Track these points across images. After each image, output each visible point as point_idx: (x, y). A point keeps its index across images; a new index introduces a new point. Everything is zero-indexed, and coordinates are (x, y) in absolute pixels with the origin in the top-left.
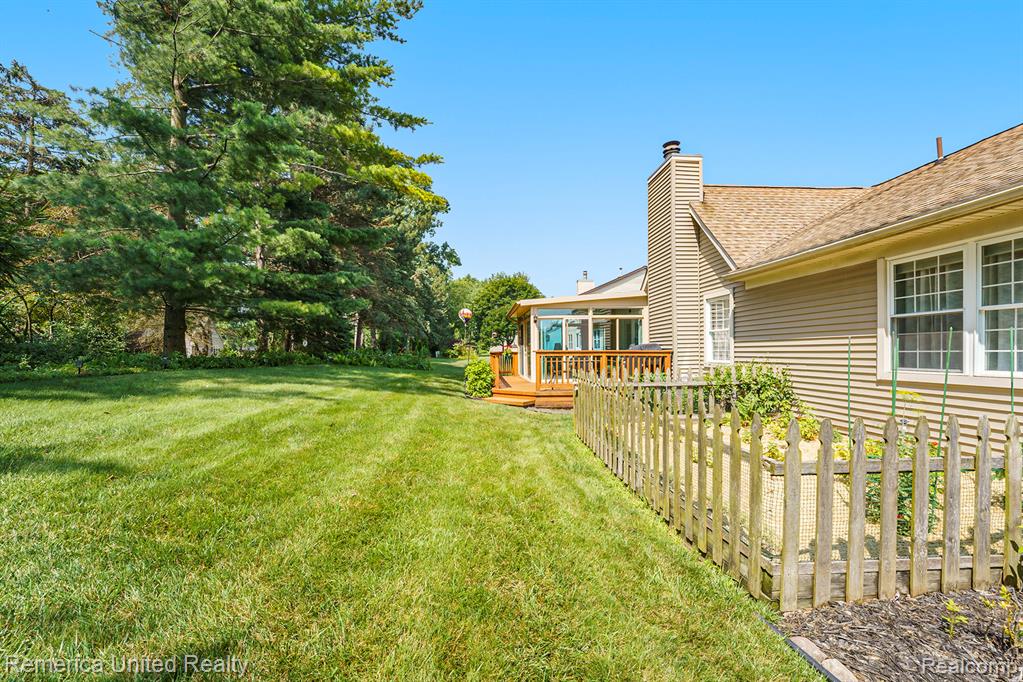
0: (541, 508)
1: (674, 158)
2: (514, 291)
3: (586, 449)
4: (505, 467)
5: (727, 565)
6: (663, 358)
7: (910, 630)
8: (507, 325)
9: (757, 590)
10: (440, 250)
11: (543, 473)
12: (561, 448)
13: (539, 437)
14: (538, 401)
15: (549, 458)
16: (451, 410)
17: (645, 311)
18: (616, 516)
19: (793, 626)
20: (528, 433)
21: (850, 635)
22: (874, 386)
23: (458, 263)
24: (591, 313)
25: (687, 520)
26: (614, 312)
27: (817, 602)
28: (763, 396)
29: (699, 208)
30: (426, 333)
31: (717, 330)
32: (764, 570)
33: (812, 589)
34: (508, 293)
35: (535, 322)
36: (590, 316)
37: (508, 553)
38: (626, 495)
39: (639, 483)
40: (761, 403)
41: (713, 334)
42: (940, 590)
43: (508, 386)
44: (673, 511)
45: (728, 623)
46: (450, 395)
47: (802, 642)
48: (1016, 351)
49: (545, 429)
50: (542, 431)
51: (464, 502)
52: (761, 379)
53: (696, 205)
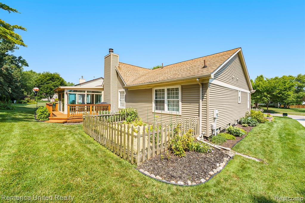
0: (79, 156)
1: (112, 54)
2: (54, 79)
3: (87, 135)
4: (63, 146)
5: (127, 159)
6: (108, 106)
7: (156, 162)
8: (50, 91)
9: (132, 162)
10: (17, 58)
11: (76, 145)
12: (80, 136)
13: (72, 134)
14: (68, 121)
15: (77, 140)
16: (33, 128)
17: (103, 92)
18: (100, 153)
19: (139, 167)
20: (68, 133)
21: (148, 166)
22: (152, 113)
23: (27, 65)
24: (86, 92)
25: (118, 150)
26: (93, 92)
27: (143, 161)
28: (132, 116)
29: (118, 68)
30: (9, 93)
31: (121, 99)
32: (134, 158)
33: (142, 159)
34: (50, 79)
35: (66, 94)
36: (86, 93)
37: (73, 172)
38: (101, 147)
39: (105, 143)
40: (131, 118)
41: (120, 100)
42: (161, 153)
43: (55, 116)
44: (114, 149)
45: (128, 171)
46: (29, 121)
47: (141, 170)
48: (175, 95)
49: (73, 131)
50: (72, 131)
51: (53, 161)
52: (131, 112)
53: (117, 67)
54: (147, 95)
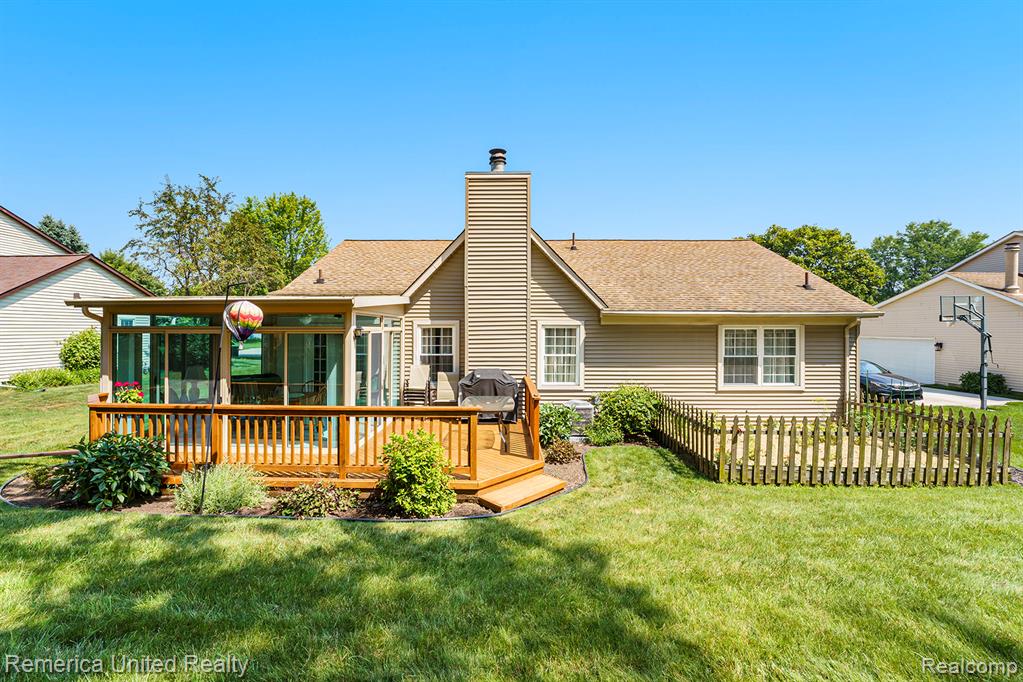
24: (383, 324)
31: (554, 355)
36: (383, 330)
41: (548, 357)
54: (696, 344)
